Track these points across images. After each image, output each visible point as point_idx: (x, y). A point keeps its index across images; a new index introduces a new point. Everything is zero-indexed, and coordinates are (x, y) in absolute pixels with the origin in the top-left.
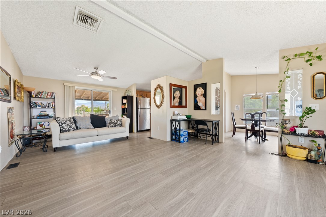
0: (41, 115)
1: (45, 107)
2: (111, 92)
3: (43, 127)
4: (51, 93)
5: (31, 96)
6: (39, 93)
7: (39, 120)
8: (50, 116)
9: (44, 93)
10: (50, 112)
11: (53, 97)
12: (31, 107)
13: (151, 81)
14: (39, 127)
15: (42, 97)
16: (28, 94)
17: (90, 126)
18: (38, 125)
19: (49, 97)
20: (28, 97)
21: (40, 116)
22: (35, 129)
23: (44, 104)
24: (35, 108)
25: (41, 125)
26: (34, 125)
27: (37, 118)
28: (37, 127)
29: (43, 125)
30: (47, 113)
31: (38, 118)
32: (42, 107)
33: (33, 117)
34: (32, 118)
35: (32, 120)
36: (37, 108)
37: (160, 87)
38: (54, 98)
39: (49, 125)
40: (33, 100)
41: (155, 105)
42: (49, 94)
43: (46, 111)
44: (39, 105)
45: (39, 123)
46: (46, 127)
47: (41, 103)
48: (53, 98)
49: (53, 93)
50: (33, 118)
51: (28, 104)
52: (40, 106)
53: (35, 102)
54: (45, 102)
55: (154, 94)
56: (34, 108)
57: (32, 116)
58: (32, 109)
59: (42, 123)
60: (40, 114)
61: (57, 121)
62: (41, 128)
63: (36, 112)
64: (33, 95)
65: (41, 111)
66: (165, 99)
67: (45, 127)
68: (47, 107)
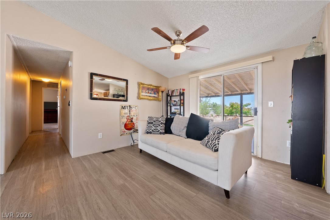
2: (260, 67)
64: (170, 93)
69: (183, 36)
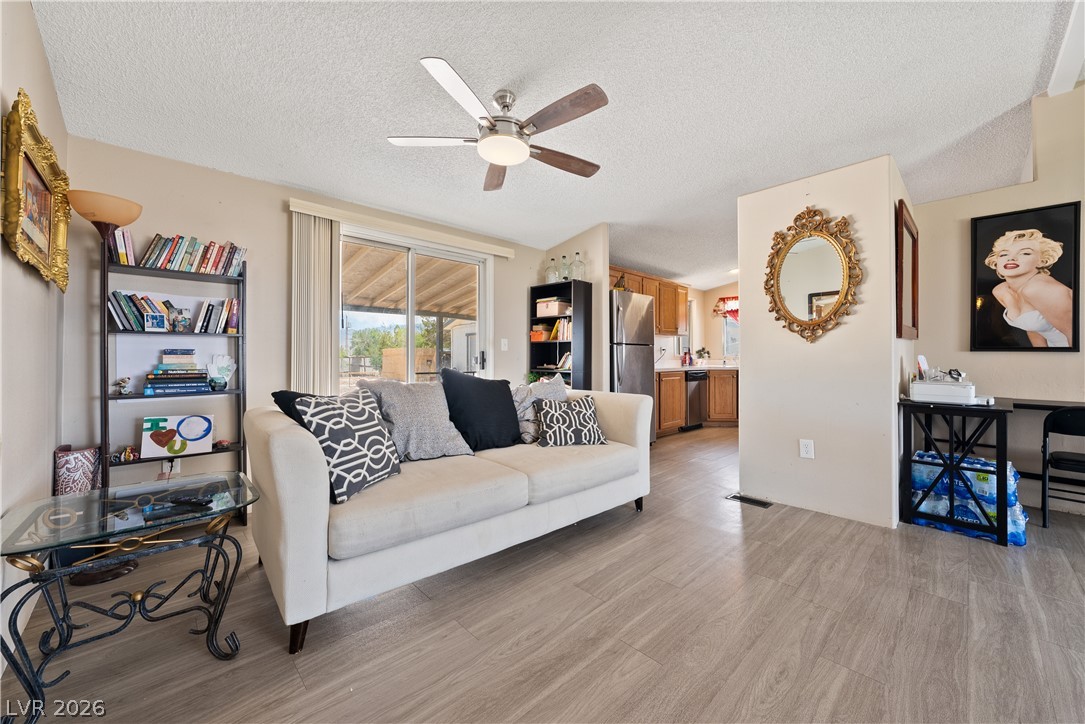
0: (165, 372)
1: (190, 330)
2: (491, 262)
3: (177, 446)
4: (222, 248)
5: (109, 259)
6: (158, 243)
7: (150, 407)
8: (212, 380)
9: (184, 246)
10: (211, 357)
11: (233, 272)
12: (109, 326)
13: (739, 199)
14: (150, 448)
15: (175, 266)
16: (88, 251)
17: (454, 439)
18: (146, 436)
19: (209, 269)
20: (91, 266)
21: (160, 381)
22: (127, 462)
23: (180, 312)
24: (132, 331)
25: (163, 437)
26: (119, 436)
27: (141, 395)
28: (137, 449)
29: (172, 433)
30: (196, 363)
31: (149, 392)
32: (173, 325)
33: (117, 384)
34: (111, 389)
35: (111, 403)
36: (143, 331)
37: (828, 222)
38: (239, 281)
39: (208, 431)
40: (121, 284)
41: (783, 323)
42: (213, 255)
43: (188, 352)
44: (154, 318)
45: (155, 423)
46: (191, 448)
47: (167, 304)
48: (230, 281)
49: (233, 250)
50: (120, 396)
51: (90, 306)
52: (160, 324)
53: (131, 299)
54: (188, 299)
55: (771, 265)
56: (125, 331)
57: (111, 381)
58: (111, 338)
59: (171, 424)
60: (156, 367)
61: (306, 419)
62: (164, 452)
63: (132, 357)
64: (121, 250)
65: (166, 352)
66: (866, 290)
67: (184, 446)
68: (199, 324)
69: (522, 111)
